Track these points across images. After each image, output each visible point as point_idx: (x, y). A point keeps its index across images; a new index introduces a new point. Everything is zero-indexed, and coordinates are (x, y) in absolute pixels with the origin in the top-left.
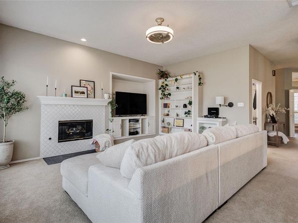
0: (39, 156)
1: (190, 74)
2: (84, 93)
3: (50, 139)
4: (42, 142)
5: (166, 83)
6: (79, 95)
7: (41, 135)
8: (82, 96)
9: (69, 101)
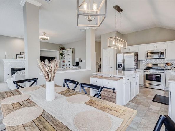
0: (4, 81)
1: (70, 49)
2: (22, 57)
3: (8, 75)
4: (5, 76)
5: (62, 52)
6: (20, 58)
7: (4, 74)
8: (22, 58)
9: (16, 60)
